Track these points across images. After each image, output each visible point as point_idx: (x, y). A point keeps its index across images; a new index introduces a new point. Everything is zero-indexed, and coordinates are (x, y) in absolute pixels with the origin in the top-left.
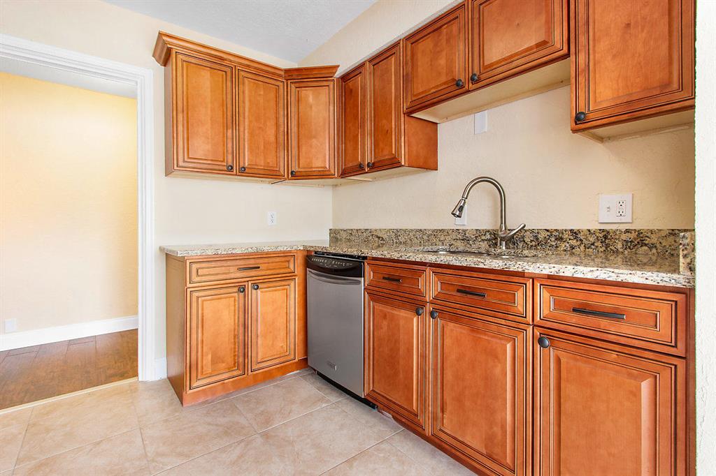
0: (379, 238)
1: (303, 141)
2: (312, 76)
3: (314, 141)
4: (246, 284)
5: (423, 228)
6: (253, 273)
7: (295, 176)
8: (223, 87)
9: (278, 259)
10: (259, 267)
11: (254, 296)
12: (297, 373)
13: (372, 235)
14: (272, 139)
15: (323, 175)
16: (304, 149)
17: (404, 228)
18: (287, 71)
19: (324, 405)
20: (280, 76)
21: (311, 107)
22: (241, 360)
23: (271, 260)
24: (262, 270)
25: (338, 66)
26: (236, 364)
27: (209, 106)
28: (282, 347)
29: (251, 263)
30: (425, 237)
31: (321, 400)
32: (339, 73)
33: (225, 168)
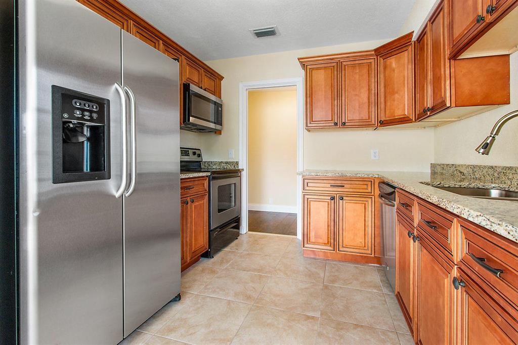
0: (461, 173)
1: (388, 98)
2: (394, 47)
3: (397, 96)
4: (335, 195)
5: (494, 165)
6: (340, 189)
7: (383, 124)
9: (357, 183)
10: (343, 186)
11: (341, 204)
13: (457, 170)
14: (366, 100)
15: (404, 120)
16: (388, 104)
17: (479, 164)
18: (376, 50)
19: (375, 291)
20: (371, 55)
21: (394, 71)
22: (332, 241)
23: (353, 182)
24: (346, 188)
25: (413, 32)
26: (328, 243)
28: (361, 242)
29: (339, 183)
30: (496, 175)
31: (376, 287)
32: (414, 38)
33: (333, 124)
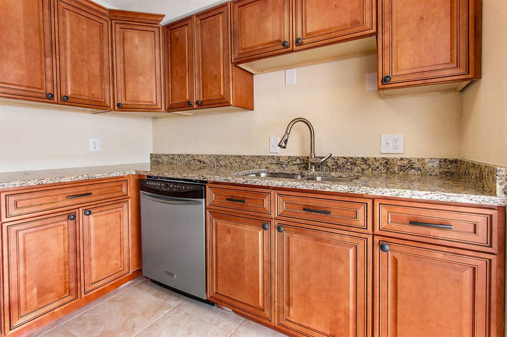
0: (201, 162)
1: (128, 78)
2: (137, 21)
3: (141, 79)
4: (77, 211)
5: (241, 154)
6: (84, 199)
7: (120, 107)
8: (39, 14)
9: (110, 185)
10: (91, 194)
11: (86, 221)
12: (131, 283)
13: (194, 159)
14: (97, 72)
15: (149, 108)
16: (130, 86)
17: (224, 154)
18: (111, 11)
19: (166, 312)
20: (104, 14)
21: (137, 48)
22: (73, 285)
23: (103, 186)
24: (95, 196)
25: (164, 16)
26: (68, 291)
27: (22, 30)
28: (116, 264)
29: (82, 190)
30: (244, 162)
31: (161, 307)
32: (164, 22)
33: (44, 96)
